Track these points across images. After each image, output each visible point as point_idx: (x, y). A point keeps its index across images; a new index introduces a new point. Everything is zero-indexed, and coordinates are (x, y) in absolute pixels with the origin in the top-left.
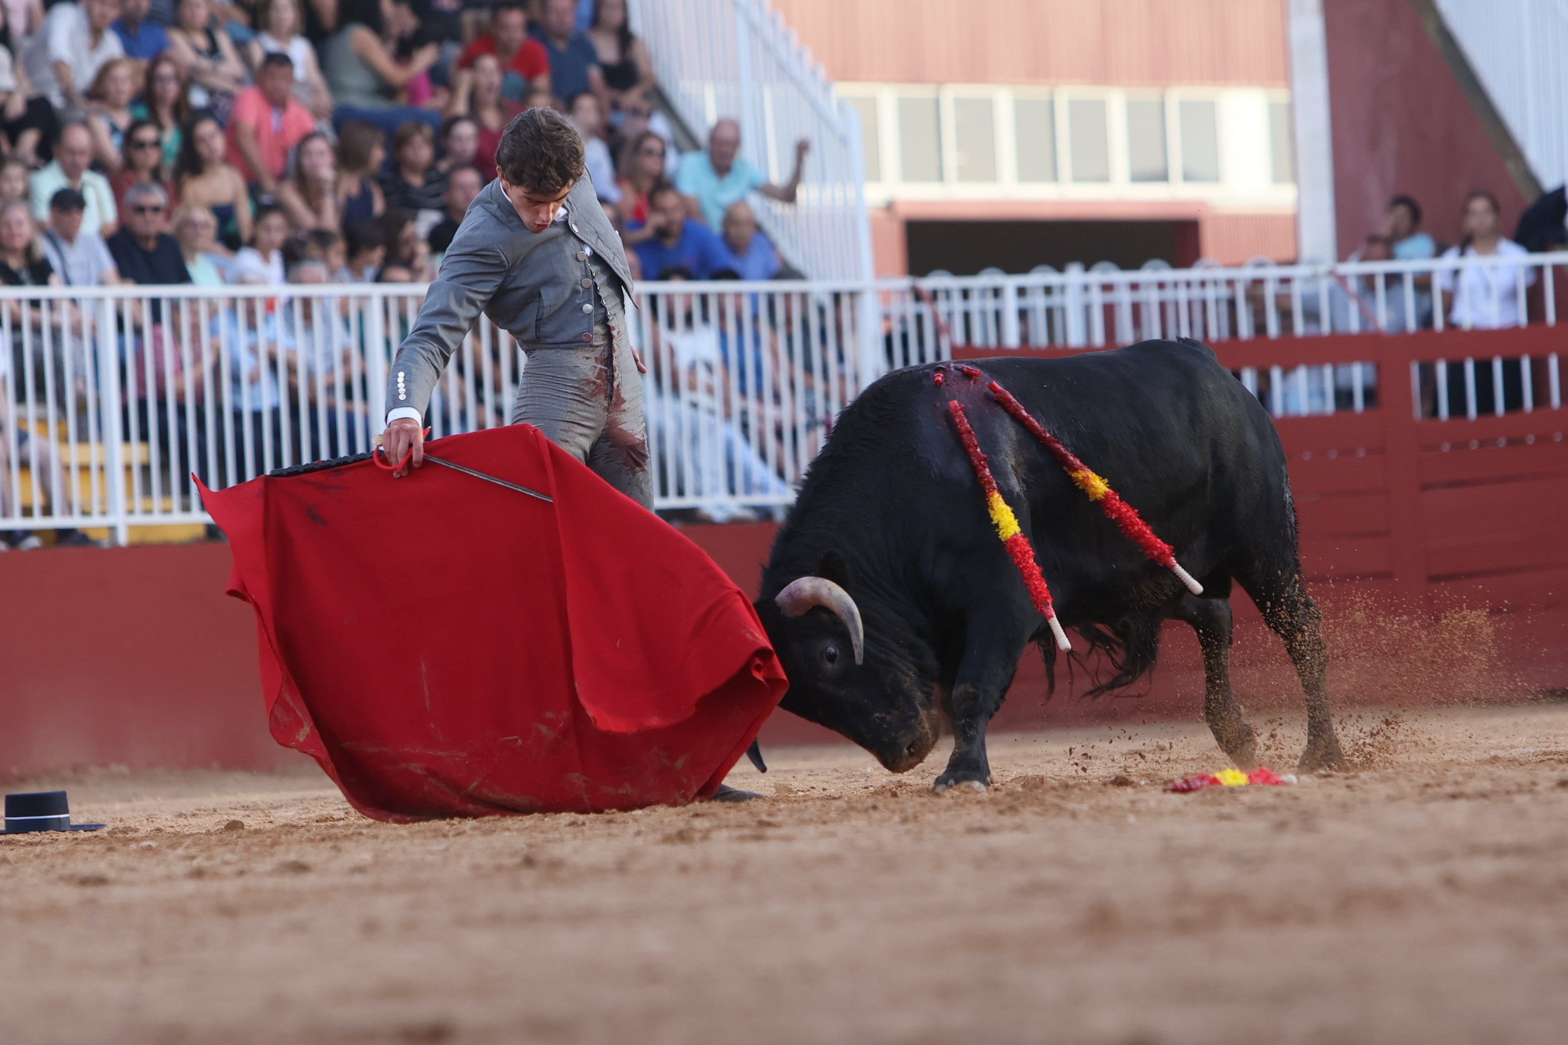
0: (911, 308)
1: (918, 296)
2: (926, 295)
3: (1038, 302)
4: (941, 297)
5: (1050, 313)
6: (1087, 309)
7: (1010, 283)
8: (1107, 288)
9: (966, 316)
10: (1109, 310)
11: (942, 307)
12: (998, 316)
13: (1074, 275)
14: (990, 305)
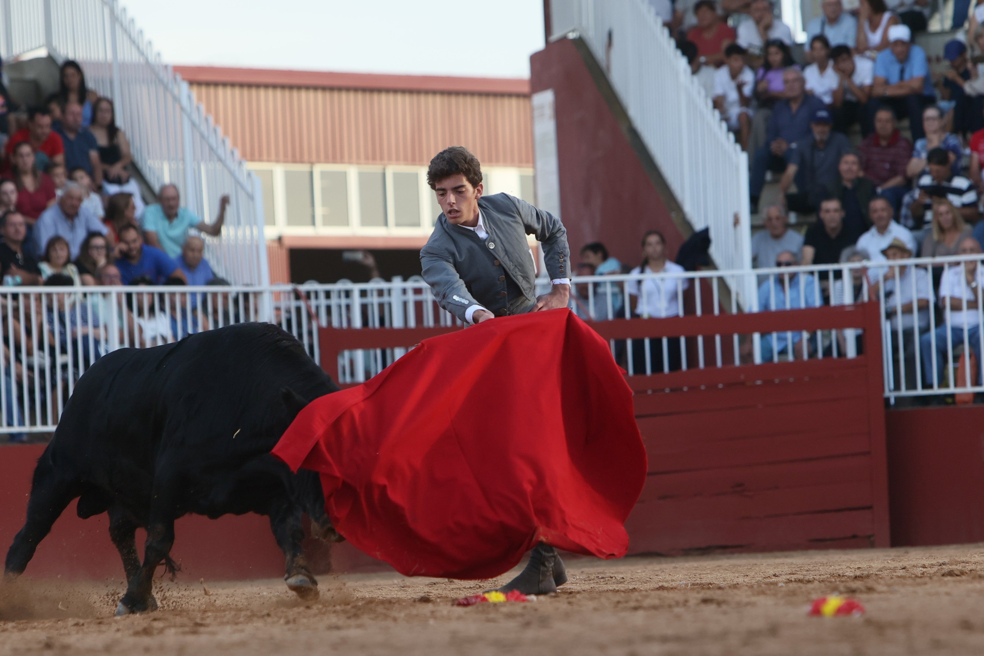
0: (293, 304)
1: (298, 296)
2: (303, 294)
3: (375, 300)
4: (313, 296)
5: (381, 306)
6: (405, 304)
7: (356, 288)
8: (418, 291)
9: (329, 309)
10: (419, 306)
11: (313, 303)
12: (348, 307)
13: (397, 283)
14: (344, 301)
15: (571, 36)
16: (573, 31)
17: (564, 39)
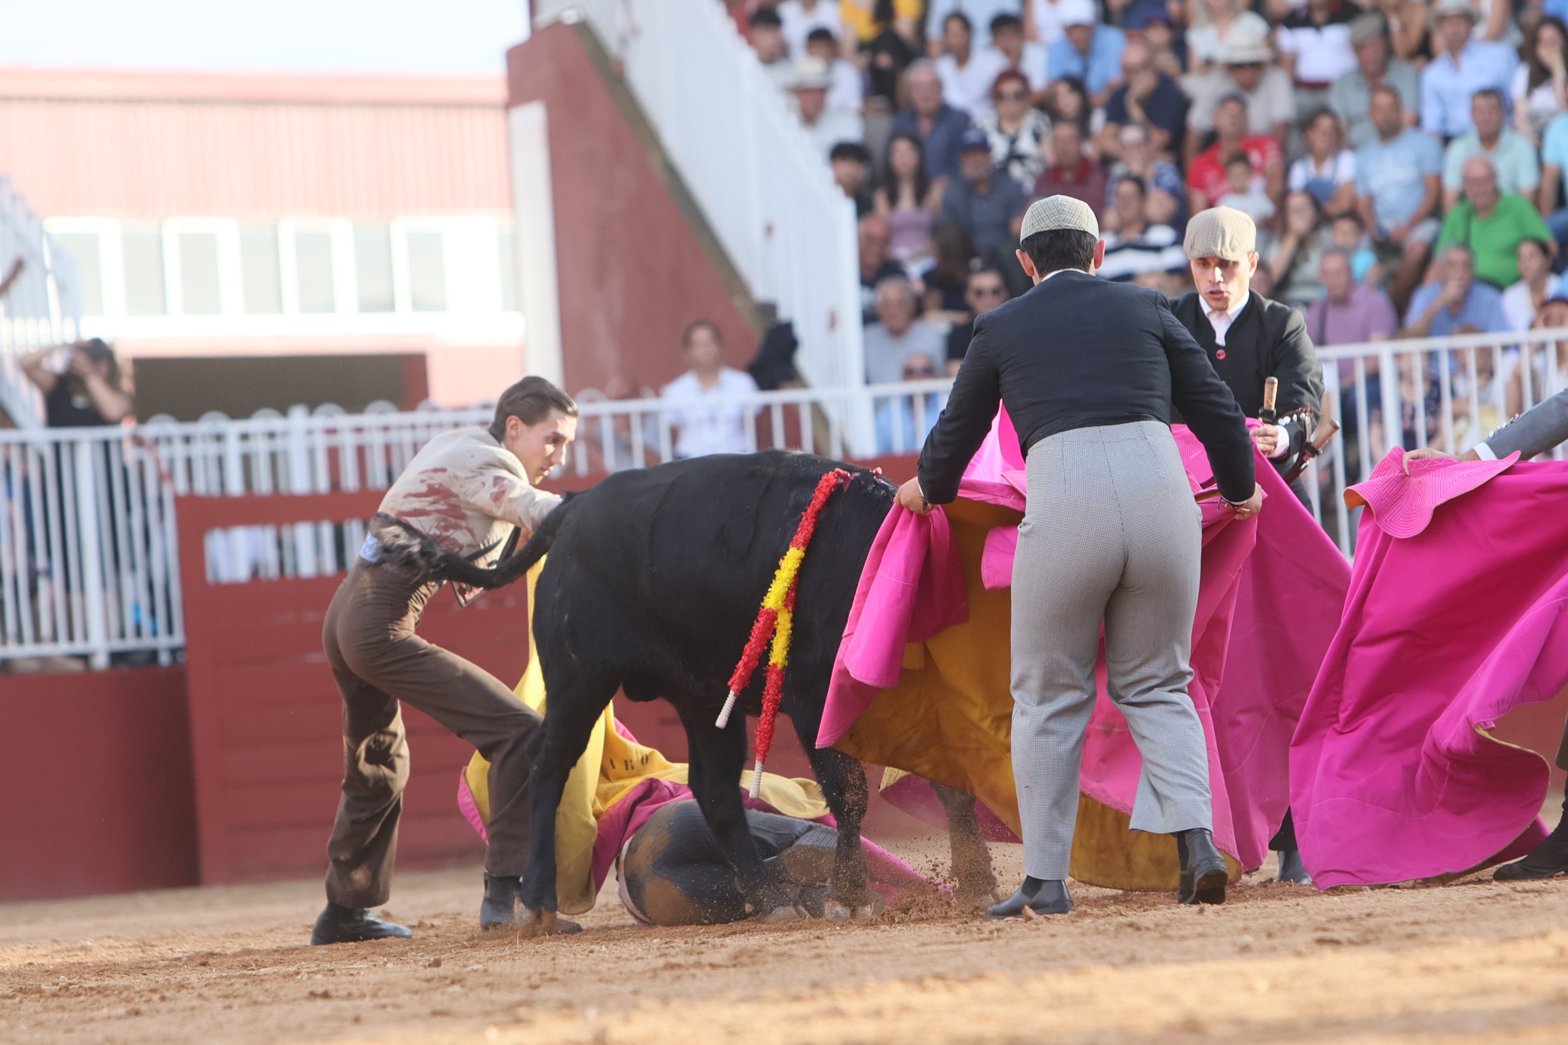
1: (140, 443)
2: (148, 442)
3: (261, 447)
4: (163, 443)
5: (273, 457)
6: (311, 453)
7: (233, 428)
8: (331, 431)
9: (189, 462)
10: (333, 454)
11: (163, 451)
12: (221, 461)
13: (298, 417)
14: (212, 449)
15: (570, 17)
16: (572, 7)
17: (557, 25)
